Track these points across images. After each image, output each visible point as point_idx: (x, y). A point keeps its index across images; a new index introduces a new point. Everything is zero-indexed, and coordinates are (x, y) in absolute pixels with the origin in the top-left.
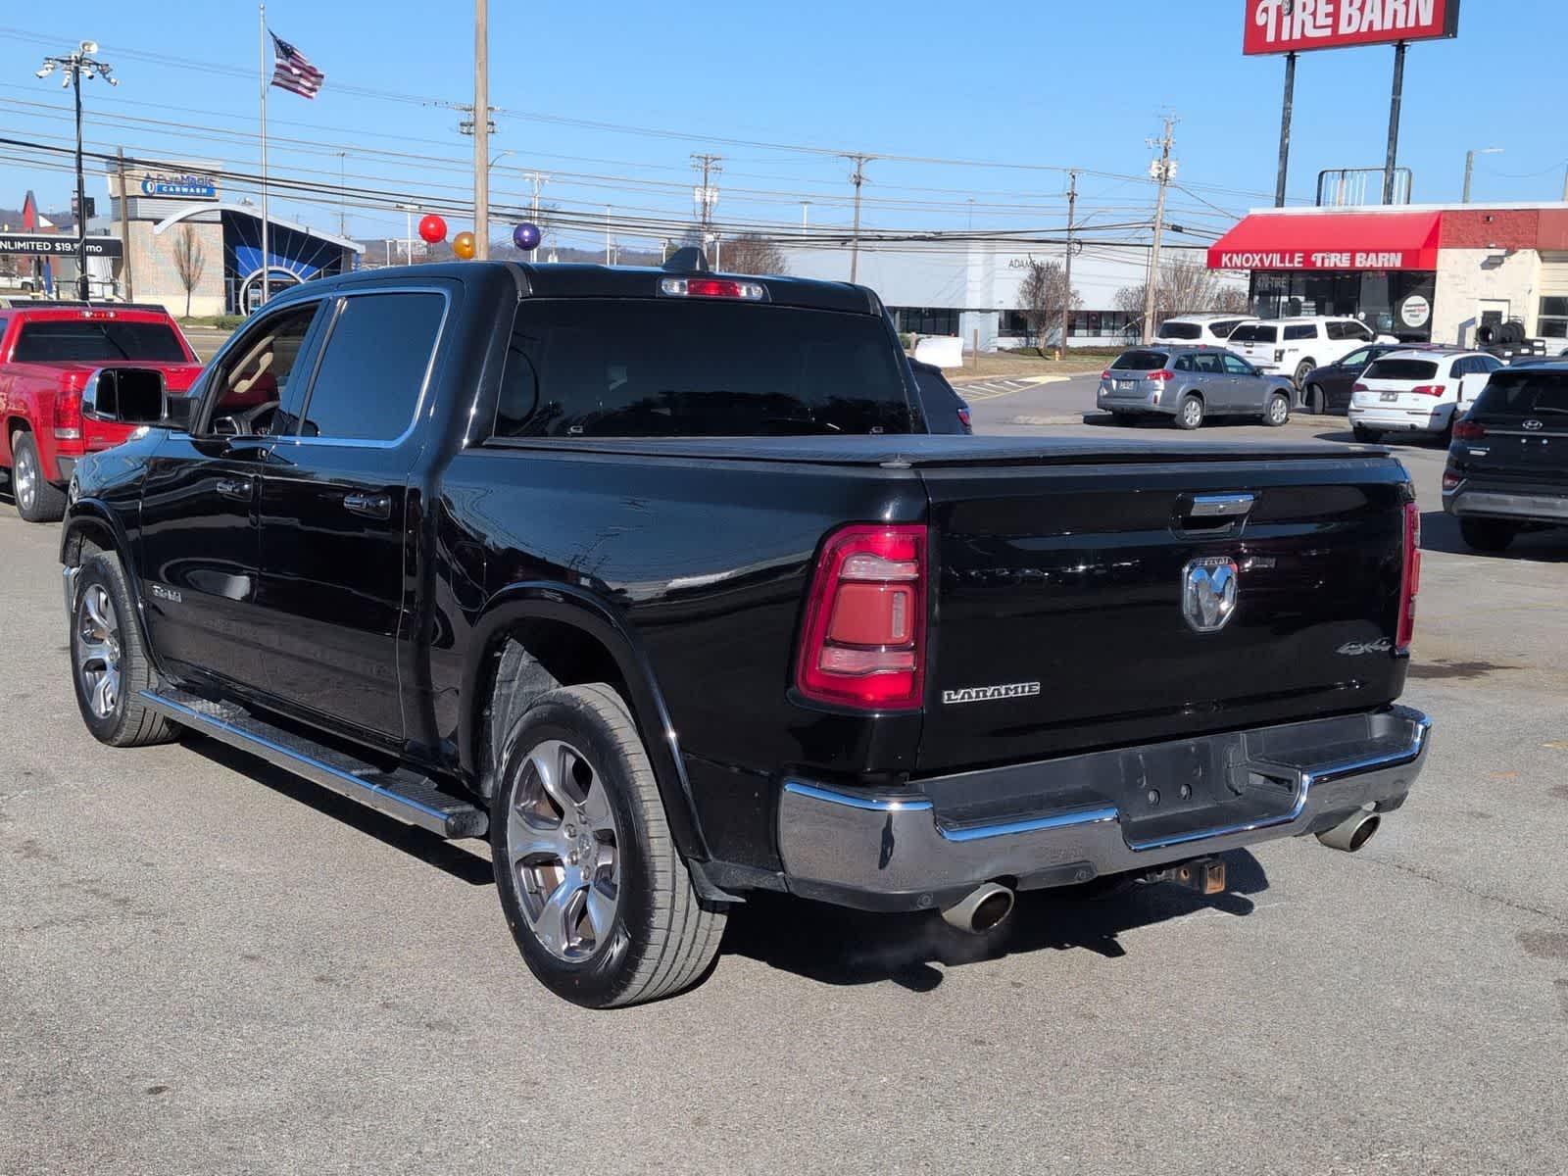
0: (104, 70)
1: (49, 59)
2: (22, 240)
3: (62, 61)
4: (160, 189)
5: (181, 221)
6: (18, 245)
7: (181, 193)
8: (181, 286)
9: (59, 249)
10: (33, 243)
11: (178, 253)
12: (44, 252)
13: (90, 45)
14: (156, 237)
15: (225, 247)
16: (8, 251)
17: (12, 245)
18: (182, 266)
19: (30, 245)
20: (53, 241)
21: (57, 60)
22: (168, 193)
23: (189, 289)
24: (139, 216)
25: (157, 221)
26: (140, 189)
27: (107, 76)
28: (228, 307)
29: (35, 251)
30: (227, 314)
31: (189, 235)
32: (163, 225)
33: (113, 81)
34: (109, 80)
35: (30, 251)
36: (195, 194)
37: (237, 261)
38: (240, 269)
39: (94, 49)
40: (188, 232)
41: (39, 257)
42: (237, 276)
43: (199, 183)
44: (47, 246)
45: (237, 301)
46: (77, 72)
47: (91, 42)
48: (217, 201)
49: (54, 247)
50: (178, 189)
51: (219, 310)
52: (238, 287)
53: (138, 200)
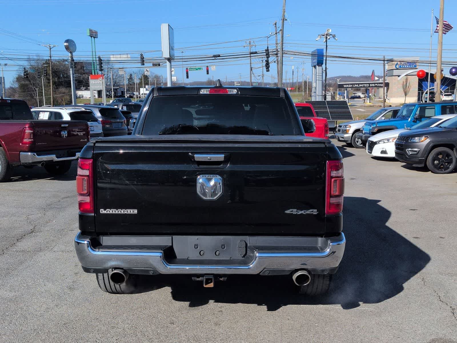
0: (334, 36)
1: (319, 35)
2: (361, 84)
3: (323, 35)
4: (400, 67)
5: (405, 75)
6: (360, 85)
7: (407, 67)
8: (404, 94)
9: (371, 86)
10: (364, 85)
11: (403, 85)
12: (367, 87)
13: (329, 30)
14: (398, 81)
15: (418, 82)
16: (358, 87)
17: (359, 86)
18: (404, 88)
19: (363, 85)
20: (369, 84)
21: (321, 35)
22: (403, 67)
23: (406, 95)
24: (394, 75)
25: (399, 76)
26: (395, 67)
27: (335, 38)
28: (419, 100)
29: (365, 87)
30: (418, 102)
31: (407, 79)
32: (400, 77)
33: (336, 39)
34: (335, 39)
35: (363, 87)
36: (411, 67)
37: (422, 86)
38: (423, 88)
39: (330, 31)
40: (406, 79)
41: (366, 88)
42: (422, 91)
43: (412, 64)
44: (368, 85)
45: (422, 98)
46: (327, 38)
47: (329, 29)
48: (417, 69)
49: (370, 85)
50: (406, 66)
51: (415, 101)
52: (422, 93)
53: (394, 70)
